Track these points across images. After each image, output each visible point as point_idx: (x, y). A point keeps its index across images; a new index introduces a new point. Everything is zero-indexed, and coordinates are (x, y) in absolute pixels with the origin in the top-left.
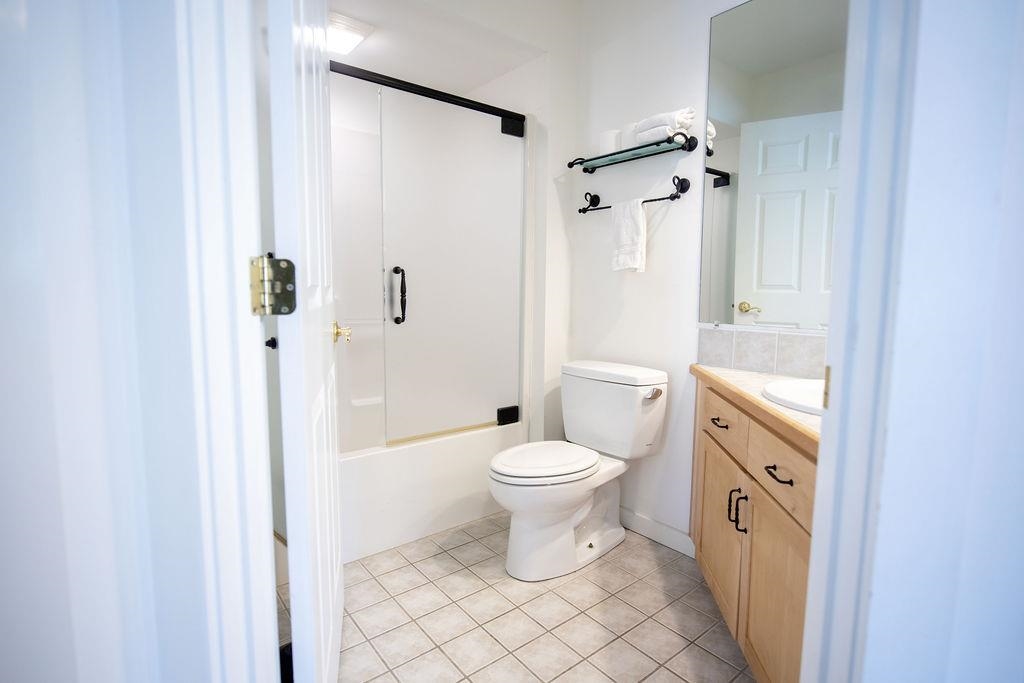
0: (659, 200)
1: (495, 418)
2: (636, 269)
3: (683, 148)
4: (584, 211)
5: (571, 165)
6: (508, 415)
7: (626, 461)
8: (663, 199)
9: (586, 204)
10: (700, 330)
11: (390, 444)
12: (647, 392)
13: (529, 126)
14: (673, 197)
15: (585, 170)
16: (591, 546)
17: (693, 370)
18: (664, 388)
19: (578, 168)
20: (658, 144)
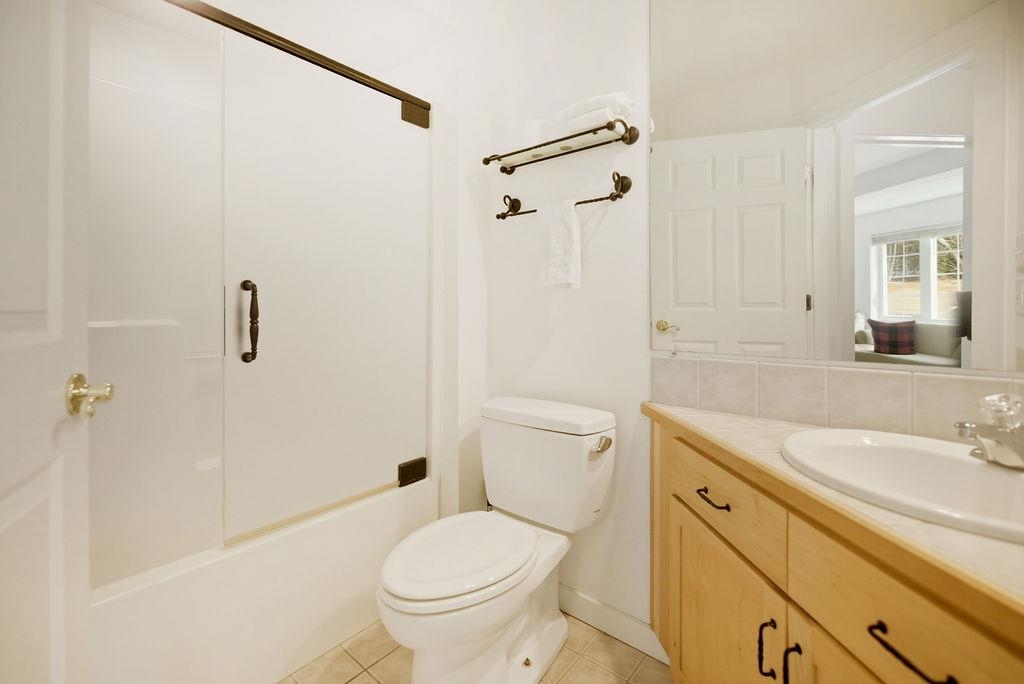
0: (596, 200)
1: (395, 476)
2: (570, 284)
3: (623, 139)
4: (502, 216)
5: (487, 161)
6: (412, 472)
7: (568, 535)
8: (601, 199)
9: (505, 209)
10: (652, 359)
11: (229, 544)
12: (592, 443)
13: (434, 115)
14: (613, 197)
15: (503, 170)
16: (527, 663)
17: (646, 410)
18: (611, 434)
19: (495, 165)
20: (594, 131)
